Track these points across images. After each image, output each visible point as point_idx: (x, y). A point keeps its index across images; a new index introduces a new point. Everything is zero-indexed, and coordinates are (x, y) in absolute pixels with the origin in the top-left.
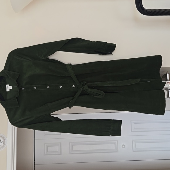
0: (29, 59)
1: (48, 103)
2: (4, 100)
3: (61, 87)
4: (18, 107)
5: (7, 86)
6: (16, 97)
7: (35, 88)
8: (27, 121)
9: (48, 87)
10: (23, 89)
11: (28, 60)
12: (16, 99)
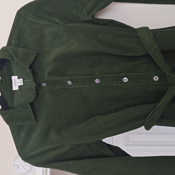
0: (57, 21)
1: (97, 117)
2: (8, 108)
3: (125, 80)
4: (34, 123)
5: (14, 78)
6: (30, 103)
7: (69, 83)
8: (53, 154)
9: (97, 81)
10: (44, 85)
11: (56, 23)
12: (29, 107)
